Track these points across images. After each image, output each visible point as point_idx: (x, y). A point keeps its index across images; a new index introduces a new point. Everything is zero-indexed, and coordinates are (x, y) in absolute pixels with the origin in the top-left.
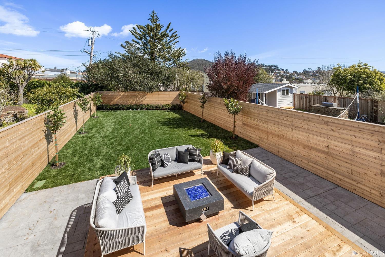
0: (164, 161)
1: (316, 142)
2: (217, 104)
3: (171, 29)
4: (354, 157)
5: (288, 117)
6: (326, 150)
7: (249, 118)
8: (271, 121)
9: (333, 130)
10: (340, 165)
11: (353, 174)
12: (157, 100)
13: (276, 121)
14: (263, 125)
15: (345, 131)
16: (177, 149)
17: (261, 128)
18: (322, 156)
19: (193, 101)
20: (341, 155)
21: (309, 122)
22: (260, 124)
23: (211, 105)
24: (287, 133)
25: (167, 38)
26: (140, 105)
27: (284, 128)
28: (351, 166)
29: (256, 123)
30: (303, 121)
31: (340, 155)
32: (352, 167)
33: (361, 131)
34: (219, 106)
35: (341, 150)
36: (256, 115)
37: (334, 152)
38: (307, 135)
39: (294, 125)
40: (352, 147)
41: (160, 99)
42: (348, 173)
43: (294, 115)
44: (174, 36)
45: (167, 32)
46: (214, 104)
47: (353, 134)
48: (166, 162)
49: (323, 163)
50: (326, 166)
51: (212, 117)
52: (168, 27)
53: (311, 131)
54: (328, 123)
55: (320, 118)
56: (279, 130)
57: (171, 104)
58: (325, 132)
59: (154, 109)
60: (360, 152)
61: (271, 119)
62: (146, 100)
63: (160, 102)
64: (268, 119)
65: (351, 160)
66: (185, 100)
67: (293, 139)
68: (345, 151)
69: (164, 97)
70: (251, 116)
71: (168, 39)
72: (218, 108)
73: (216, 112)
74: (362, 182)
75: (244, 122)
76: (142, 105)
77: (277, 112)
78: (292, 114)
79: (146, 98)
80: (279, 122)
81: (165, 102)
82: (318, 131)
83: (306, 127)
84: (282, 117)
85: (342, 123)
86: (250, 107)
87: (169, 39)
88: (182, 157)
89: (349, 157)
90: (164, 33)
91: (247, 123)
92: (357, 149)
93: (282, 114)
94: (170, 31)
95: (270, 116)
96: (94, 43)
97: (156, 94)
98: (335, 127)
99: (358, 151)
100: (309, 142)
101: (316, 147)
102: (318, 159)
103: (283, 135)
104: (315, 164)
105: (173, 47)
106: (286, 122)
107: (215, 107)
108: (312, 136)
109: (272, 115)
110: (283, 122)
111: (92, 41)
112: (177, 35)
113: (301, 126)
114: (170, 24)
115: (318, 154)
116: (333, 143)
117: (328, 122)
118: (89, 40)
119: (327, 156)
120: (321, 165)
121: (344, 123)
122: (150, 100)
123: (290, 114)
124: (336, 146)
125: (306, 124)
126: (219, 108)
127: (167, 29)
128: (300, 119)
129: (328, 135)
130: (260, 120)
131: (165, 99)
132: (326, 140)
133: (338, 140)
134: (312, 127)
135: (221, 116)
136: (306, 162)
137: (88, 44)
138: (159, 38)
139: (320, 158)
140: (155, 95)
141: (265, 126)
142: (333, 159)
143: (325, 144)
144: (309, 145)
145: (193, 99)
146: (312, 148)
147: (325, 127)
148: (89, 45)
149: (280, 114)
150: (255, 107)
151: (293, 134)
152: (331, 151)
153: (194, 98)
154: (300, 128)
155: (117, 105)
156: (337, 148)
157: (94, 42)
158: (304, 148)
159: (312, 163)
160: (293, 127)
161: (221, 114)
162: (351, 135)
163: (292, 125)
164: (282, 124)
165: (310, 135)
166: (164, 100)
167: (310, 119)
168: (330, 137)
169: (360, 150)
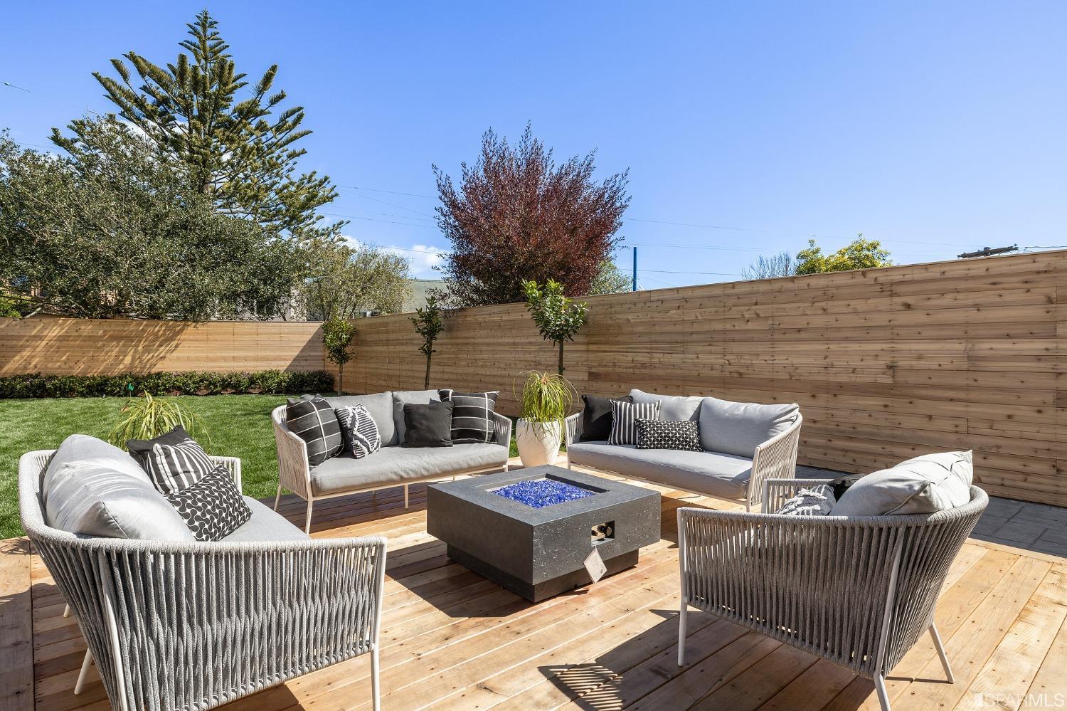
0: (352, 429)
1: (855, 362)
2: (483, 333)
3: (278, 93)
4: (975, 375)
5: (756, 304)
6: (887, 380)
7: (615, 348)
8: (695, 337)
9: (908, 307)
10: (930, 417)
11: (971, 431)
12: (225, 359)
13: (715, 331)
14: (667, 359)
15: (948, 300)
16: (395, 400)
17: (660, 372)
18: (874, 402)
19: (380, 348)
20: (934, 381)
21: (830, 303)
22: (657, 357)
23: (460, 341)
24: (754, 362)
26: (150, 376)
27: (745, 347)
28: (965, 409)
29: (641, 358)
30: (809, 304)
31: (930, 382)
32: (970, 409)
33: (994, 284)
34: (494, 337)
35: (933, 364)
36: (639, 329)
37: (912, 379)
38: (824, 347)
39: (781, 326)
40: (970, 346)
41: (242, 354)
42: (957, 432)
43: (780, 291)
45: (263, 103)
46: (472, 334)
47: (970, 302)
48: (361, 436)
49: (877, 426)
50: (888, 432)
51: (466, 384)
52: (268, 79)
53: (838, 329)
54: (894, 288)
55: (867, 279)
56: (727, 357)
57: (286, 371)
58: (881, 319)
59: (216, 393)
60: (992, 353)
61: (696, 327)
62: (178, 359)
63: (241, 364)
64: (683, 333)
65: (967, 388)
66: (348, 350)
67: (775, 376)
68: (946, 364)
69: (258, 345)
70: (620, 339)
72: (488, 344)
73: (480, 363)
74: (999, 447)
75: (594, 370)
76: (159, 374)
77: (719, 299)
78: (772, 291)
79: (177, 346)
80: (724, 332)
82: (861, 322)
83: (819, 321)
84: (735, 313)
85: (938, 275)
86: (618, 308)
88: (425, 422)
89: (960, 380)
90: (248, 106)
91: (605, 369)
92: (984, 347)
93: (737, 301)
94: (274, 101)
95: (693, 318)
97: (224, 334)
98: (914, 294)
99: (987, 353)
100: (832, 370)
101: (853, 379)
102: (862, 419)
103: (740, 374)
104: (850, 439)
105: (287, 165)
106: (750, 326)
107: (474, 344)
108: (842, 345)
109: (698, 315)
110: (741, 326)
113: (802, 322)
114: (274, 68)
115: (860, 402)
116: (910, 350)
117: (892, 284)
119: (887, 401)
120: (872, 434)
121: (944, 272)
122: (198, 359)
123: (764, 293)
124: (920, 357)
125: (821, 312)
126: (494, 344)
127: (264, 90)
128: (800, 301)
129: (893, 327)
130: (656, 342)
131: (260, 354)
132: (885, 346)
133: (926, 333)
134: (840, 317)
135: (504, 373)
136: (822, 441)
139: (866, 415)
140: (220, 337)
141: (676, 359)
142: (911, 403)
143: (883, 362)
144: (832, 379)
145: (383, 337)
146: (841, 386)
147: (884, 303)
149: (730, 302)
150: (635, 304)
151: (775, 358)
152: (901, 378)
153: (387, 332)
154: (799, 331)
155: (36, 375)
156: (923, 364)
158: (814, 396)
159: (839, 438)
160: (776, 336)
161: (502, 365)
162: (966, 306)
163: (772, 330)
164: (737, 336)
165: (833, 347)
167: (834, 291)
168: (900, 332)
169: (993, 346)
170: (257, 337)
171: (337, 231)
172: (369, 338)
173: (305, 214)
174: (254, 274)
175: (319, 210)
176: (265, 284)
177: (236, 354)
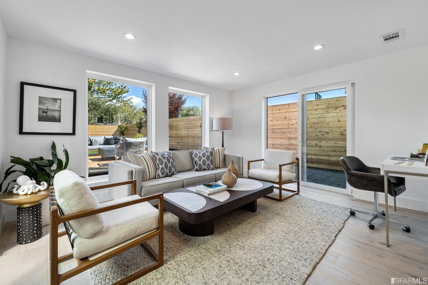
16: (105, 137)
170: (102, 129)
171: (130, 100)
172: (130, 129)
173: (119, 96)
174: (102, 113)
175: (124, 95)
176: (105, 115)
177: (96, 133)
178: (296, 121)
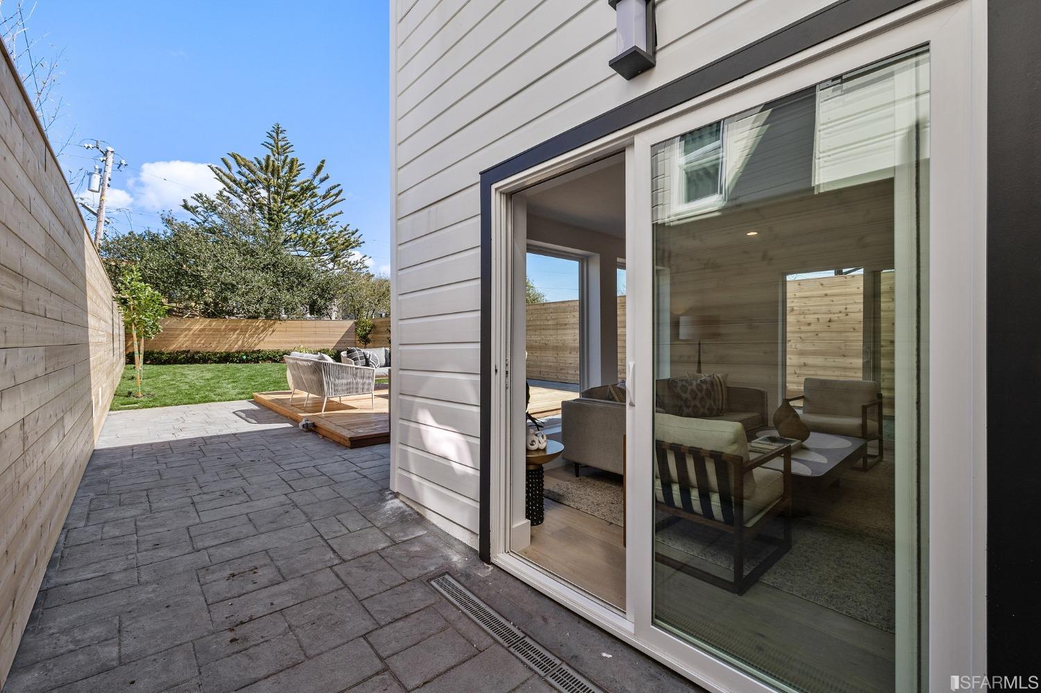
0: (369, 359)
3: (325, 175)
16: (386, 351)
25: (314, 199)
26: (254, 352)
41: (307, 339)
44: (334, 194)
45: (316, 183)
52: (319, 169)
57: (333, 349)
62: (269, 342)
63: (306, 345)
66: (369, 337)
69: (316, 334)
71: (316, 201)
76: (259, 350)
79: (269, 335)
81: (317, 345)
87: (319, 201)
90: (306, 184)
94: (322, 181)
96: (109, 186)
97: (297, 327)
111: (102, 178)
112: (340, 192)
114: (323, 162)
118: (90, 174)
122: (280, 342)
127: (317, 175)
131: (317, 339)
137: (89, 187)
138: (293, 196)
140: (293, 329)
148: (92, 188)
155: (188, 351)
157: (107, 182)
166: (315, 342)
170: (314, 329)
172: (382, 330)
175: (351, 251)
177: (303, 339)
178: (816, 316)
